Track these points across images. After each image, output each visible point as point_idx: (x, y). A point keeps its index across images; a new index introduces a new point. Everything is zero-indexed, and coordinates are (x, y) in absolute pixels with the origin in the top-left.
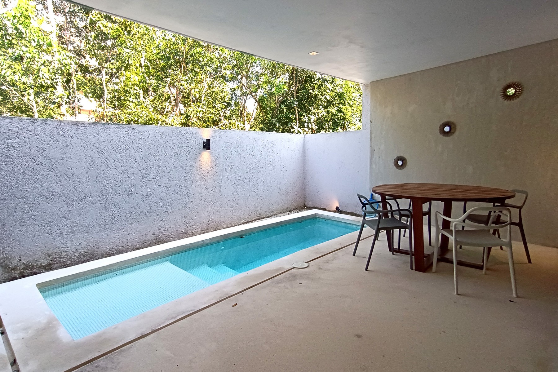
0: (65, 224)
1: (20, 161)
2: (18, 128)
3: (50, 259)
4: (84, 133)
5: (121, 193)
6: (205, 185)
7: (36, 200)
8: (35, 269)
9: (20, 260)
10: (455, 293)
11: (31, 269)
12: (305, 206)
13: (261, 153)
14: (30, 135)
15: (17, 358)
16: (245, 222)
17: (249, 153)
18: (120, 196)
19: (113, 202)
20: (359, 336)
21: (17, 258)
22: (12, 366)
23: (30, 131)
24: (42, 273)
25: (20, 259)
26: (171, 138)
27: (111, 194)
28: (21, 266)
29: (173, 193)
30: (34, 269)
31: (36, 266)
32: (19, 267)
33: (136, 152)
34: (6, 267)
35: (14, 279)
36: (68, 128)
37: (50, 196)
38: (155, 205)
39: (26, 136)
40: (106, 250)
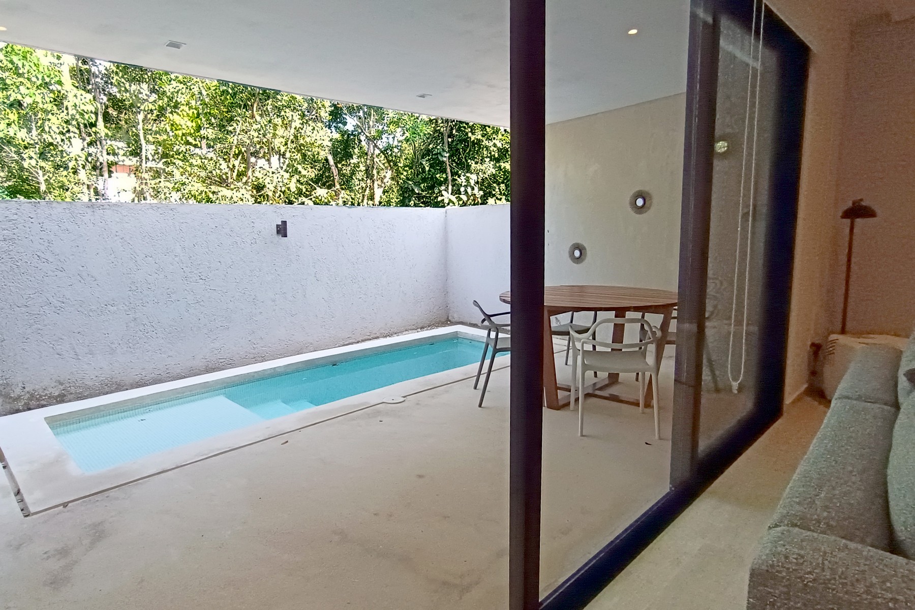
0: (80, 341)
1: (20, 258)
2: (16, 214)
3: (62, 387)
4: (103, 218)
5: (156, 301)
6: (280, 289)
7: (41, 309)
8: (43, 400)
9: (24, 388)
10: (579, 434)
11: (38, 400)
12: (448, 320)
13: (371, 239)
14: (32, 223)
15: (21, 488)
16: (345, 343)
17: (351, 239)
18: (154, 304)
19: (144, 313)
20: (420, 476)
21: (20, 385)
22: (16, 496)
23: (31, 218)
24: (52, 405)
25: (23, 386)
26: (227, 221)
27: (141, 301)
28: (25, 395)
29: (232, 299)
30: (41, 400)
31: (45, 396)
32: (22, 397)
33: (177, 242)
34: (7, 396)
35: (18, 411)
36: (81, 212)
37: (60, 304)
38: (206, 317)
39: (27, 226)
40: (137, 379)
